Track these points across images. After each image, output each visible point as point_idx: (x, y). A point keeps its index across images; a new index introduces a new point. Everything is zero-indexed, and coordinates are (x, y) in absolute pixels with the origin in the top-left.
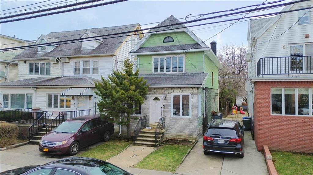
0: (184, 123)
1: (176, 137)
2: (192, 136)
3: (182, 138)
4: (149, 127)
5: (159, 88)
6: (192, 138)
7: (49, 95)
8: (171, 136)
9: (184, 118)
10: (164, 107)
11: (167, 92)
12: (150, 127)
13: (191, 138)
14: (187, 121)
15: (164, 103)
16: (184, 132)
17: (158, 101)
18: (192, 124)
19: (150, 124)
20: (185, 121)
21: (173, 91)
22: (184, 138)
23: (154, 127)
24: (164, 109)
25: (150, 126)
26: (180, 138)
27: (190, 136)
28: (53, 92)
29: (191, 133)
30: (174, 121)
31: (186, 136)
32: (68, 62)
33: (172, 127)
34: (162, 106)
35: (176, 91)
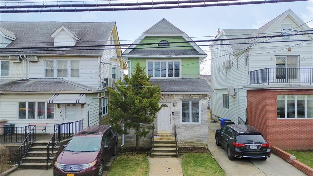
0: (194, 130)
1: (186, 144)
2: (202, 143)
3: (192, 145)
4: (157, 136)
5: (167, 95)
6: (203, 144)
7: (20, 103)
8: (181, 143)
9: (194, 125)
10: (173, 115)
11: (176, 98)
12: (159, 136)
13: (201, 144)
14: (198, 128)
15: (173, 110)
16: (194, 138)
17: (166, 108)
18: (202, 130)
19: (158, 132)
20: (195, 128)
21: (183, 97)
22: (194, 145)
23: (162, 135)
24: (173, 116)
25: (158, 134)
26: (190, 145)
27: (201, 143)
28: (27, 100)
29: (202, 139)
30: (184, 128)
31: (197, 143)
32: (37, 62)
33: (182, 134)
34: (172, 113)
35: (186, 97)
